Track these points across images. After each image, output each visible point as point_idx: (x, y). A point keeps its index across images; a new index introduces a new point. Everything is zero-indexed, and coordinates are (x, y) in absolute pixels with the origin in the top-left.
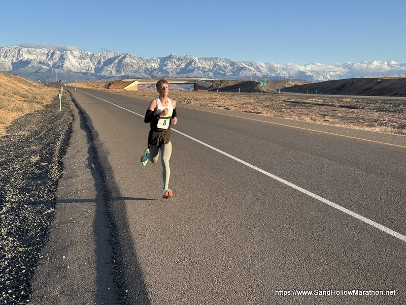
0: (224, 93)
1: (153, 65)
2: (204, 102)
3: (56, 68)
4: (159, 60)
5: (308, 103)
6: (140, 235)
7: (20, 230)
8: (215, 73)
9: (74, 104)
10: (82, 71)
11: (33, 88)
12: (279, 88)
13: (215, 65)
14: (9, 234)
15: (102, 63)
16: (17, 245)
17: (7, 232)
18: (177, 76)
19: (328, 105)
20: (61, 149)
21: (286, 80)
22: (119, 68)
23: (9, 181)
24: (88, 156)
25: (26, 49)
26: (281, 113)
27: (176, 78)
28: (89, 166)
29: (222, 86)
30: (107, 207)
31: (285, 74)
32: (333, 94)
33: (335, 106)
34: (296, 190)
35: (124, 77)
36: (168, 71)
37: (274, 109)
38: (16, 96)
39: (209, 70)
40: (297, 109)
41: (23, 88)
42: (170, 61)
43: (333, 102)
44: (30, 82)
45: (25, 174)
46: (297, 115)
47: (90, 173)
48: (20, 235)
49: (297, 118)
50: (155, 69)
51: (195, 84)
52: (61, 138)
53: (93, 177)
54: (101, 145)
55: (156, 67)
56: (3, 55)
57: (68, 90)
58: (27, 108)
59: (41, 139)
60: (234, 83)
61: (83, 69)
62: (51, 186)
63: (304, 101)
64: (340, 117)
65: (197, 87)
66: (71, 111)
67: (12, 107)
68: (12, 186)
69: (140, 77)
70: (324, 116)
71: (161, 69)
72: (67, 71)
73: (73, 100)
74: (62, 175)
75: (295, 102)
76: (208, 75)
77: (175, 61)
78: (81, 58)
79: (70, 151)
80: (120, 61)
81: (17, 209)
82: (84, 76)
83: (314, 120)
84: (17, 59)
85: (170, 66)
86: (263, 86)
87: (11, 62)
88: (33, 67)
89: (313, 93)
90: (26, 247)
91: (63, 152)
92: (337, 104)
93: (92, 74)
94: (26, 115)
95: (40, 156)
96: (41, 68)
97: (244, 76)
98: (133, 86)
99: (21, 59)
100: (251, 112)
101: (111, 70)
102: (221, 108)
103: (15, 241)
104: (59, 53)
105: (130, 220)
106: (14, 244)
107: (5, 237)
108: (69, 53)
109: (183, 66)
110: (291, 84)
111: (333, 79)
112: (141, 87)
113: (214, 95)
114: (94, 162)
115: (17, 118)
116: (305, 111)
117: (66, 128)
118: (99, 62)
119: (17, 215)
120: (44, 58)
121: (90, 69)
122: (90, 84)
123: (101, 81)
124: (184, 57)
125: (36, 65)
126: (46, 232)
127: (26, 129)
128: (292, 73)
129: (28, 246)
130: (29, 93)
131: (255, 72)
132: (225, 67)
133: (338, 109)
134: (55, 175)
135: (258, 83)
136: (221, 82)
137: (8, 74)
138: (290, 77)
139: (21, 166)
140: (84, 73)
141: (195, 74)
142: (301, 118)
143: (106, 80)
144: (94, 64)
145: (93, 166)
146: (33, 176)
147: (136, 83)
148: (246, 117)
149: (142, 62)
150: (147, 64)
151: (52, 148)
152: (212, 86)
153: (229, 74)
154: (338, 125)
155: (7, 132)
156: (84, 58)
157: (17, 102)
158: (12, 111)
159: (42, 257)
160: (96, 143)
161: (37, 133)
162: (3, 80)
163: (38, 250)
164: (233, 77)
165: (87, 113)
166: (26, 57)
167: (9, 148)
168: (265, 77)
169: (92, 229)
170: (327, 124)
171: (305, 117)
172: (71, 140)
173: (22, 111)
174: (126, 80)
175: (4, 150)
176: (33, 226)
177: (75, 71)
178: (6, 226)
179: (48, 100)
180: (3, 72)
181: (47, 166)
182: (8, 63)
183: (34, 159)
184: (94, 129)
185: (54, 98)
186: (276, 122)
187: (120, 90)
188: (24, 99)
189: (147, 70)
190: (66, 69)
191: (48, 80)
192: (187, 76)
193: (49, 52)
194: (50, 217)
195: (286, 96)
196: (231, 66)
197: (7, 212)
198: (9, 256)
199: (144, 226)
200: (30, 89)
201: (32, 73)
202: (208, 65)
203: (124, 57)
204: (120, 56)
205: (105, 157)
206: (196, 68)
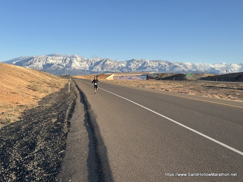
0: (165, 81)
1: (123, 65)
2: (152, 87)
3: (67, 67)
4: (126, 62)
5: (217, 87)
6: (116, 168)
7: (45, 163)
8: (159, 69)
9: (77, 88)
10: (82, 69)
11: (54, 79)
12: (199, 78)
13: (159, 64)
14: (38, 165)
15: (93, 64)
16: (43, 172)
17: (37, 164)
18: (137, 71)
19: (230, 88)
20: (69, 114)
21: (203, 74)
22: (103, 67)
23: (39, 134)
24: (84, 118)
25: (51, 57)
26: (200, 93)
27: (136, 72)
28: (85, 125)
29: (164, 77)
30: (96, 150)
31: (202, 70)
32: (233, 81)
33: (234, 89)
34: (212, 141)
35: (105, 72)
36: (131, 68)
37: (196, 91)
38: (44, 84)
39: (156, 67)
40: (210, 91)
41: (49, 79)
42: (132, 62)
43: (233, 86)
44: (53, 76)
45: (48, 129)
46: (210, 94)
47: (85, 129)
48: (45, 166)
49: (210, 96)
50: (124, 67)
51: (147, 76)
52: (69, 108)
53: (87, 132)
54: (92, 112)
55: (124, 66)
56: (38, 60)
57: (74, 80)
58: (50, 91)
59: (58, 108)
60: (171, 75)
61: (82, 68)
62: (63, 137)
63: (214, 86)
64: (238, 96)
65: (148, 77)
66: (75, 92)
67: (42, 90)
68: (41, 136)
69: (115, 72)
70: (228, 95)
71: (127, 67)
72: (74, 69)
73: (77, 86)
74: (69, 130)
75: (209, 86)
76: (155, 70)
77: (136, 62)
78: (81, 61)
79: (74, 115)
80: (104, 63)
81: (43, 150)
82: (83, 72)
83: (222, 97)
84: (46, 63)
85: (133, 66)
86: (189, 77)
87: (42, 64)
88: (54, 67)
89: (220, 81)
90: (48, 173)
91: (70, 116)
92: (236, 88)
93: (87, 71)
94: (50, 95)
95: (57, 119)
96: (59, 68)
97: (176, 71)
98: (111, 78)
99: (48, 62)
100: (182, 92)
101: (98, 68)
102: (163, 90)
103: (41, 170)
104: (69, 59)
105: (110, 158)
106: (41, 172)
107: (36, 167)
108: (75, 59)
109: (140, 65)
110: (206, 75)
111: (232, 72)
112: (116, 77)
113: (159, 82)
114: (88, 122)
115: (44, 96)
116: (216, 92)
117: (72, 102)
118: (91, 64)
119: (43, 154)
120: (61, 62)
121: (86, 68)
122: (86, 76)
123: (93, 74)
124: (141, 60)
125: (56, 66)
126: (60, 164)
127: (50, 103)
128: (206, 69)
129: (49, 173)
130: (52, 82)
131: (184, 68)
132: (165, 66)
133: (237, 91)
134: (65, 130)
135: (186, 75)
136: (163, 74)
137: (40, 71)
138: (205, 71)
139: (46, 125)
140: (83, 70)
141: (147, 70)
142: (213, 96)
143: (95, 74)
144: (88, 65)
145: (87, 125)
146: (53, 130)
147: (113, 75)
148: (179, 95)
149: (116, 63)
150: (119, 64)
151: (64, 114)
152: (157, 77)
153: (168, 69)
154: (237, 101)
155: (39, 104)
156: (83, 62)
157: (45, 87)
158: (42, 92)
159: (57, 180)
160: (89, 111)
161: (56, 105)
162: (38, 74)
163: (55, 176)
164: (170, 71)
165: (84, 93)
166: (50, 61)
167: (40, 114)
168: (190, 71)
169: (86, 163)
170: (230, 100)
171: (215, 96)
172: (75, 109)
173: (48, 92)
174: (107, 74)
175: (37, 115)
176: (52, 160)
177: (78, 69)
178: (37, 161)
179: (62, 86)
180: (38, 70)
181: (61, 125)
182: (40, 65)
183: (54, 120)
184: (88, 102)
185: (66, 85)
186: (197, 98)
187: (103, 80)
188: (49, 86)
189: (119, 68)
190: (73, 68)
191: (63, 74)
192: (143, 71)
193: (64, 58)
194: (62, 155)
195: (203, 83)
196: (169, 65)
197: (38, 152)
198: (38, 179)
199: (117, 162)
200: (52, 80)
201: (53, 71)
202: (155, 65)
203: (106, 61)
204: (104, 60)
205: (95, 120)
206: (148, 66)
